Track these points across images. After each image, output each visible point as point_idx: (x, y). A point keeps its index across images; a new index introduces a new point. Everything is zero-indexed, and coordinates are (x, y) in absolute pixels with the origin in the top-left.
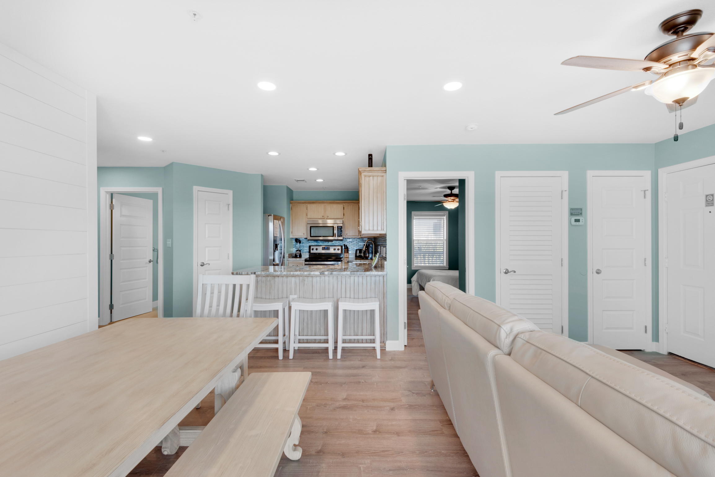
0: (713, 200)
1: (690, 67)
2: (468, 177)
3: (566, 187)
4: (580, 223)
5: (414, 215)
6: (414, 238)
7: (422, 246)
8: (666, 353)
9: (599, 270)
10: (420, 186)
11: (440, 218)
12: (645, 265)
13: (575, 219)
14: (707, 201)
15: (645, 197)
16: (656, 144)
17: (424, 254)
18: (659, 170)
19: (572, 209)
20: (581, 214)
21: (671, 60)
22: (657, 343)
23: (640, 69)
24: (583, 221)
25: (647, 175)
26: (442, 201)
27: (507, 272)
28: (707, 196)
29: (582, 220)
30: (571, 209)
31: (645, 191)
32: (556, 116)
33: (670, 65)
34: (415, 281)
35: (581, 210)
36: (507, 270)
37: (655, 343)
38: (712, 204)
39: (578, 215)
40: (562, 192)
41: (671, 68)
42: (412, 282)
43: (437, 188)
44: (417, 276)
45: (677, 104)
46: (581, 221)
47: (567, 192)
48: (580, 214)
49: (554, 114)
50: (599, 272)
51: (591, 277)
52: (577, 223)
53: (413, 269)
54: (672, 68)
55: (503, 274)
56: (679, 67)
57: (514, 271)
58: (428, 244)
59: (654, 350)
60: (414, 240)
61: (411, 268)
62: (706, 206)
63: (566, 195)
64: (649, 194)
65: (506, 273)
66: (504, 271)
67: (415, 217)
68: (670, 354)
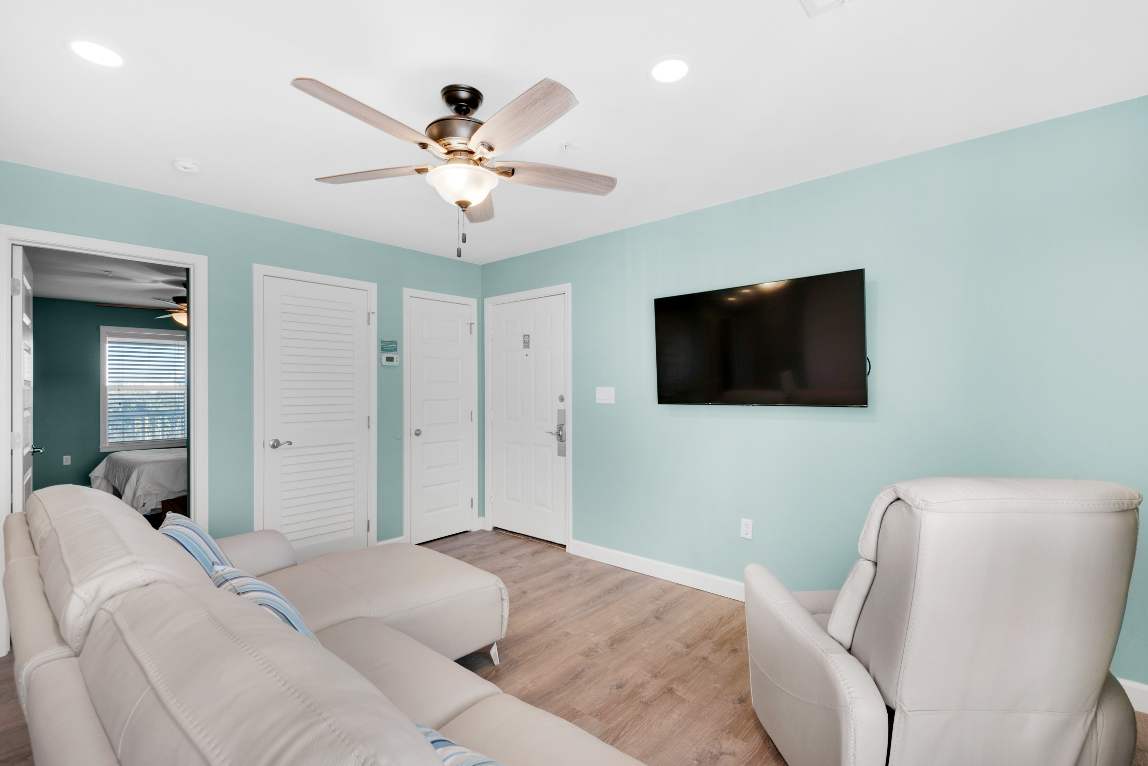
0: (529, 342)
1: (472, 161)
2: (194, 265)
3: (374, 307)
4: (394, 363)
5: (107, 333)
6: (108, 384)
7: (147, 401)
8: (491, 529)
9: (418, 430)
10: (110, 272)
11: (177, 344)
12: (472, 420)
13: (387, 357)
14: (524, 342)
15: (471, 333)
16: (483, 266)
17: (152, 417)
18: (485, 299)
19: (383, 342)
20: (396, 349)
21: (451, 144)
22: (483, 518)
23: (416, 142)
24: (398, 360)
25: (473, 302)
26: (169, 309)
27: (275, 444)
28: (524, 336)
29: (397, 358)
30: (381, 341)
31: (471, 324)
32: (316, 181)
33: (449, 152)
34: (102, 478)
35: (396, 344)
36: (277, 441)
37: (481, 518)
38: (528, 346)
39: (391, 351)
40: (369, 314)
41: (451, 156)
42: (92, 482)
43: (156, 282)
44: (106, 467)
45: (460, 207)
46: (395, 359)
47: (376, 315)
48: (394, 350)
49: (316, 179)
50: (418, 432)
51: (408, 439)
52: (390, 363)
53: (101, 451)
54: (454, 156)
55: (268, 449)
56: (459, 157)
57: (289, 442)
58: (162, 396)
59: (480, 528)
60: (105, 388)
61: (99, 449)
62: (524, 348)
63: (374, 319)
64: (475, 328)
65: (274, 447)
66: (271, 443)
67: (108, 339)
68: (495, 528)
